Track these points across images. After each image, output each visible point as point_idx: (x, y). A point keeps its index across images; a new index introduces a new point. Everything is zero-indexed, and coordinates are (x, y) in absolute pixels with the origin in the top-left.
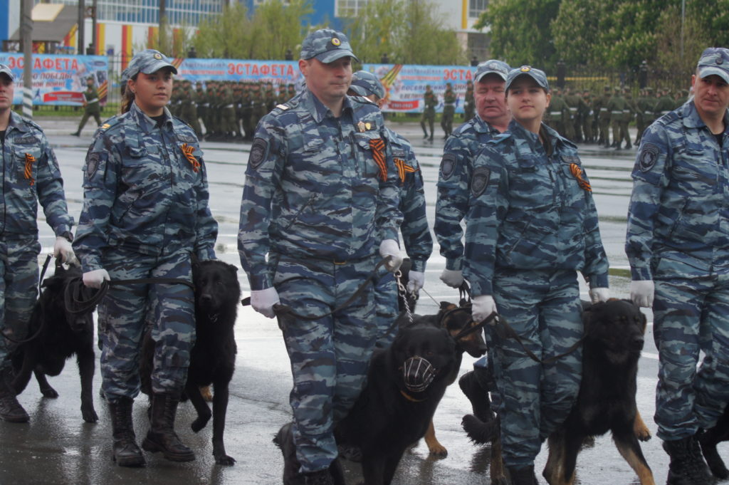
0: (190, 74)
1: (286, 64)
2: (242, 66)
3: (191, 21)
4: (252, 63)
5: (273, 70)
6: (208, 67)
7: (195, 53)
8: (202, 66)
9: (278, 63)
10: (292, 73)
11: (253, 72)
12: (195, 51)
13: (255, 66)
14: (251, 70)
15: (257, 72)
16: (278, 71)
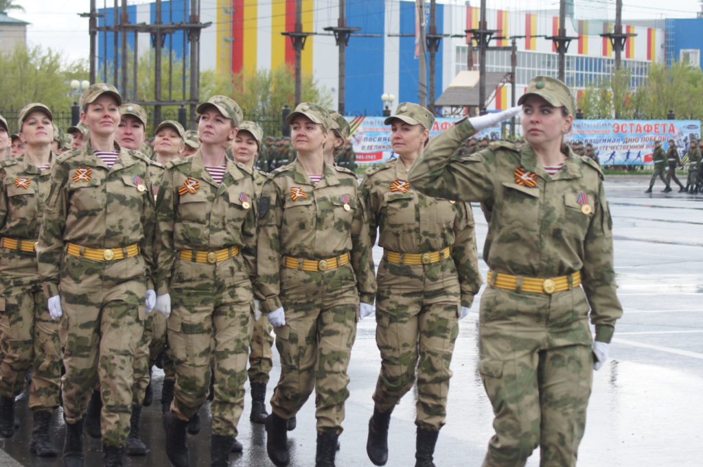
0: (578, 133)
1: (669, 122)
2: (626, 125)
3: (575, 82)
4: (636, 122)
5: (656, 128)
6: (594, 126)
7: (582, 114)
8: (588, 126)
9: (661, 122)
10: (673, 130)
11: (637, 130)
12: (582, 112)
13: (639, 125)
14: (634, 129)
15: (640, 130)
16: (661, 129)
